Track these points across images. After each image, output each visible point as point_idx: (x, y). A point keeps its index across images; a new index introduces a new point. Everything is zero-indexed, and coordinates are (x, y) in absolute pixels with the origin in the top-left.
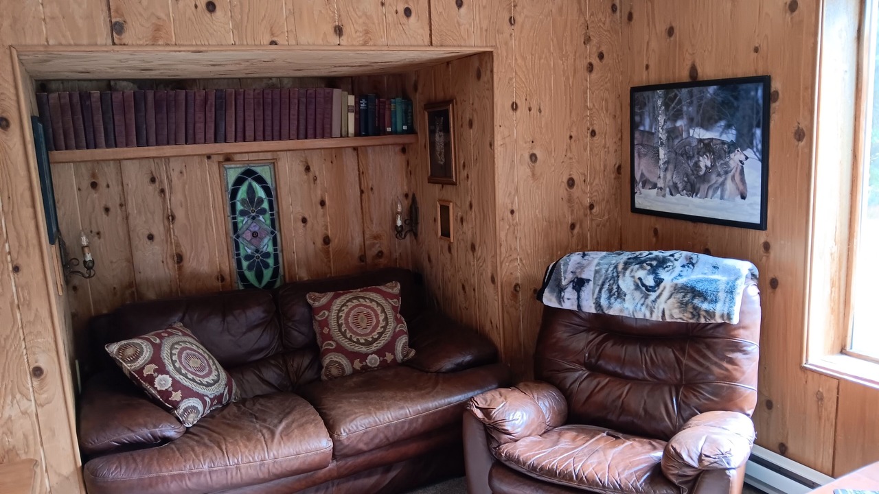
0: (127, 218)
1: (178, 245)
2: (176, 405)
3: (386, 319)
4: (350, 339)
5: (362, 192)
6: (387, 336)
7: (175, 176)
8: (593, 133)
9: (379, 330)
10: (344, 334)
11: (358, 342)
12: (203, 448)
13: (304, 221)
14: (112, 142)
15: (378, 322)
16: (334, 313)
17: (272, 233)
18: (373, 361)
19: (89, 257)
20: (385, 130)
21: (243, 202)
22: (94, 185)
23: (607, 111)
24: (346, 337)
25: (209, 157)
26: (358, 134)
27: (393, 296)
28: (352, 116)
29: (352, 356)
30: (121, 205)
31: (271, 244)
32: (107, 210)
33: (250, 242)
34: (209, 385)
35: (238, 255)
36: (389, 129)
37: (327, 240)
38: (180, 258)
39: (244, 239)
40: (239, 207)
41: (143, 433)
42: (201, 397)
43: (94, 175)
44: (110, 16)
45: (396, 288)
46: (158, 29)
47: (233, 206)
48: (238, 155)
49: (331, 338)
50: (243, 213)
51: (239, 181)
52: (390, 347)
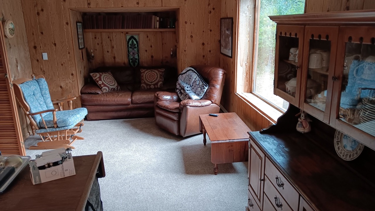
0: (103, 46)
1: (114, 54)
2: (102, 87)
3: (157, 77)
4: (147, 81)
5: (163, 44)
6: (157, 81)
7: (114, 37)
8: (211, 31)
9: (155, 79)
10: (146, 79)
11: (149, 82)
12: (103, 96)
13: (146, 51)
14: (98, 28)
15: (155, 77)
16: (145, 74)
17: (138, 53)
18: (152, 87)
19: (93, 55)
20: (168, 27)
21: (131, 45)
22: (95, 38)
23: (215, 24)
24: (146, 80)
25: (122, 32)
26: (159, 28)
27: (161, 72)
28: (158, 23)
29: (147, 85)
30: (101, 43)
31: (137, 56)
32: (98, 44)
33: (132, 55)
34: (111, 85)
35: (129, 58)
36: (169, 27)
37: (152, 57)
38: (114, 58)
39: (130, 54)
40: (130, 46)
41: (93, 91)
42: (108, 87)
43: (95, 36)
44: (88, 1)
45: (163, 70)
46: (97, 4)
47: (128, 46)
48: (130, 32)
49: (143, 80)
50: (130, 48)
51: (130, 39)
52: (157, 84)
